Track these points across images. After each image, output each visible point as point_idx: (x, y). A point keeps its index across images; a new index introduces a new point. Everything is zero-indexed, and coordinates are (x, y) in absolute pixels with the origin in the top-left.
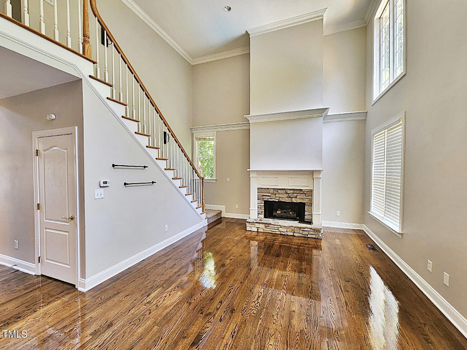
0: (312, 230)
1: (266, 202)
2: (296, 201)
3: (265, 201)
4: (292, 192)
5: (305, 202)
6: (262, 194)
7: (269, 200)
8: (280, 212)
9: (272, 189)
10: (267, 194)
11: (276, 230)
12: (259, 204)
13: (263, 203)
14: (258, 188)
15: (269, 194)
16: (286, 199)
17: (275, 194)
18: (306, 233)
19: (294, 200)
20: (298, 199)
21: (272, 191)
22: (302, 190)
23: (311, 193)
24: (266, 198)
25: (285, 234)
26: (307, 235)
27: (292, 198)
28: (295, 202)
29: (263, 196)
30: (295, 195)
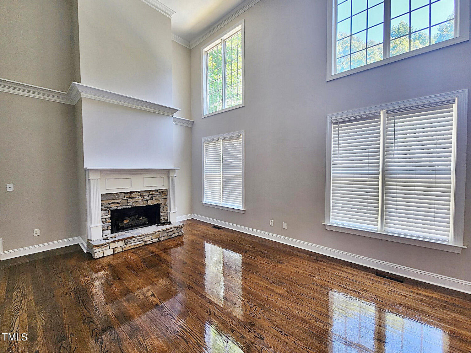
0: (176, 229)
1: (113, 212)
2: (152, 203)
3: (111, 211)
4: (148, 194)
5: (161, 202)
6: (108, 202)
7: (118, 208)
8: (128, 221)
9: (123, 194)
10: (116, 201)
11: (140, 242)
12: (103, 217)
13: (110, 213)
14: (101, 194)
15: (120, 201)
16: (141, 203)
17: (127, 199)
18: (171, 233)
19: (150, 203)
20: (154, 201)
21: (122, 196)
22: (157, 190)
23: (166, 192)
24: (114, 207)
25: (150, 243)
26: (172, 235)
27: (147, 201)
28: (151, 205)
29: (109, 204)
30: (150, 196)
